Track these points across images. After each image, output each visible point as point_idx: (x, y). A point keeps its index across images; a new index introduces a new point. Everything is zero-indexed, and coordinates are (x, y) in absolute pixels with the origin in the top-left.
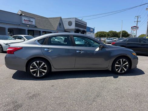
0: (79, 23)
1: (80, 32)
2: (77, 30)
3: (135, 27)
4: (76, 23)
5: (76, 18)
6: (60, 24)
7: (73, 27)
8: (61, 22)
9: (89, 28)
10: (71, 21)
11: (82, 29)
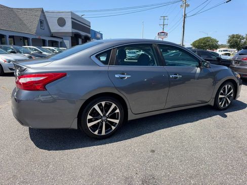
0: (78, 22)
1: (81, 38)
2: (75, 35)
3: (163, 34)
4: (72, 22)
5: (72, 13)
6: (41, 22)
7: (68, 28)
8: (43, 19)
9: (95, 33)
10: (63, 17)
11: (83, 34)
